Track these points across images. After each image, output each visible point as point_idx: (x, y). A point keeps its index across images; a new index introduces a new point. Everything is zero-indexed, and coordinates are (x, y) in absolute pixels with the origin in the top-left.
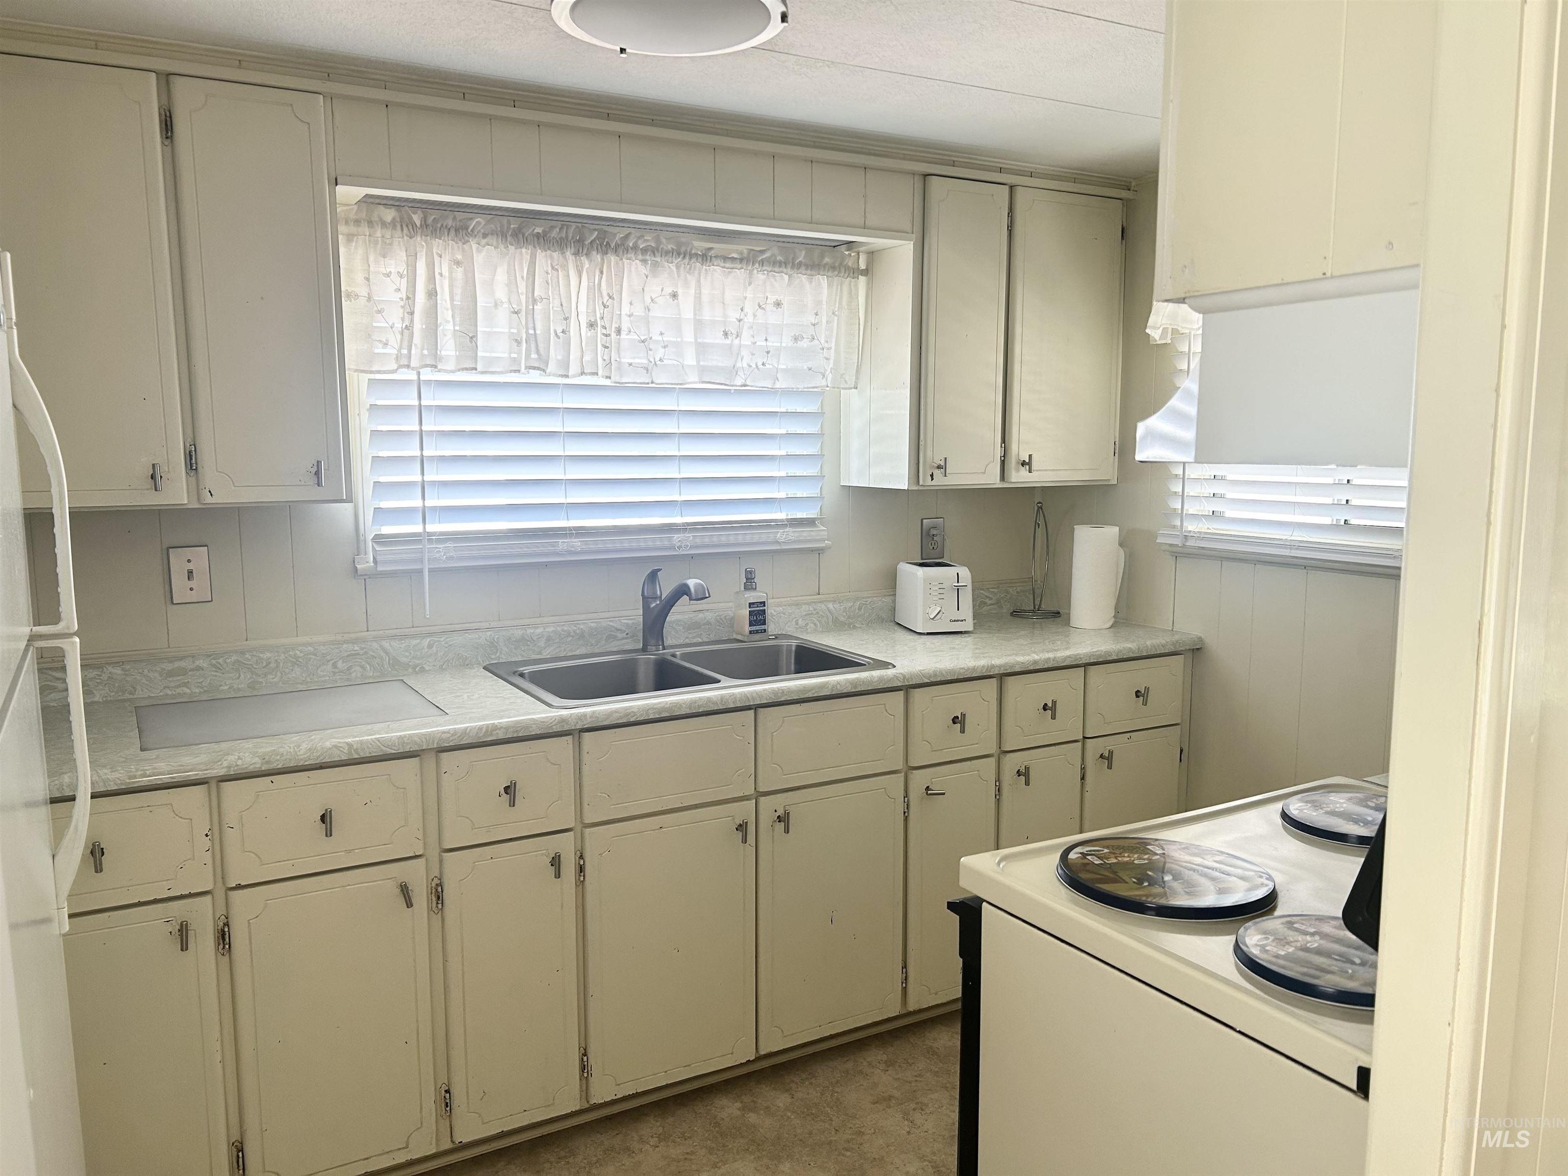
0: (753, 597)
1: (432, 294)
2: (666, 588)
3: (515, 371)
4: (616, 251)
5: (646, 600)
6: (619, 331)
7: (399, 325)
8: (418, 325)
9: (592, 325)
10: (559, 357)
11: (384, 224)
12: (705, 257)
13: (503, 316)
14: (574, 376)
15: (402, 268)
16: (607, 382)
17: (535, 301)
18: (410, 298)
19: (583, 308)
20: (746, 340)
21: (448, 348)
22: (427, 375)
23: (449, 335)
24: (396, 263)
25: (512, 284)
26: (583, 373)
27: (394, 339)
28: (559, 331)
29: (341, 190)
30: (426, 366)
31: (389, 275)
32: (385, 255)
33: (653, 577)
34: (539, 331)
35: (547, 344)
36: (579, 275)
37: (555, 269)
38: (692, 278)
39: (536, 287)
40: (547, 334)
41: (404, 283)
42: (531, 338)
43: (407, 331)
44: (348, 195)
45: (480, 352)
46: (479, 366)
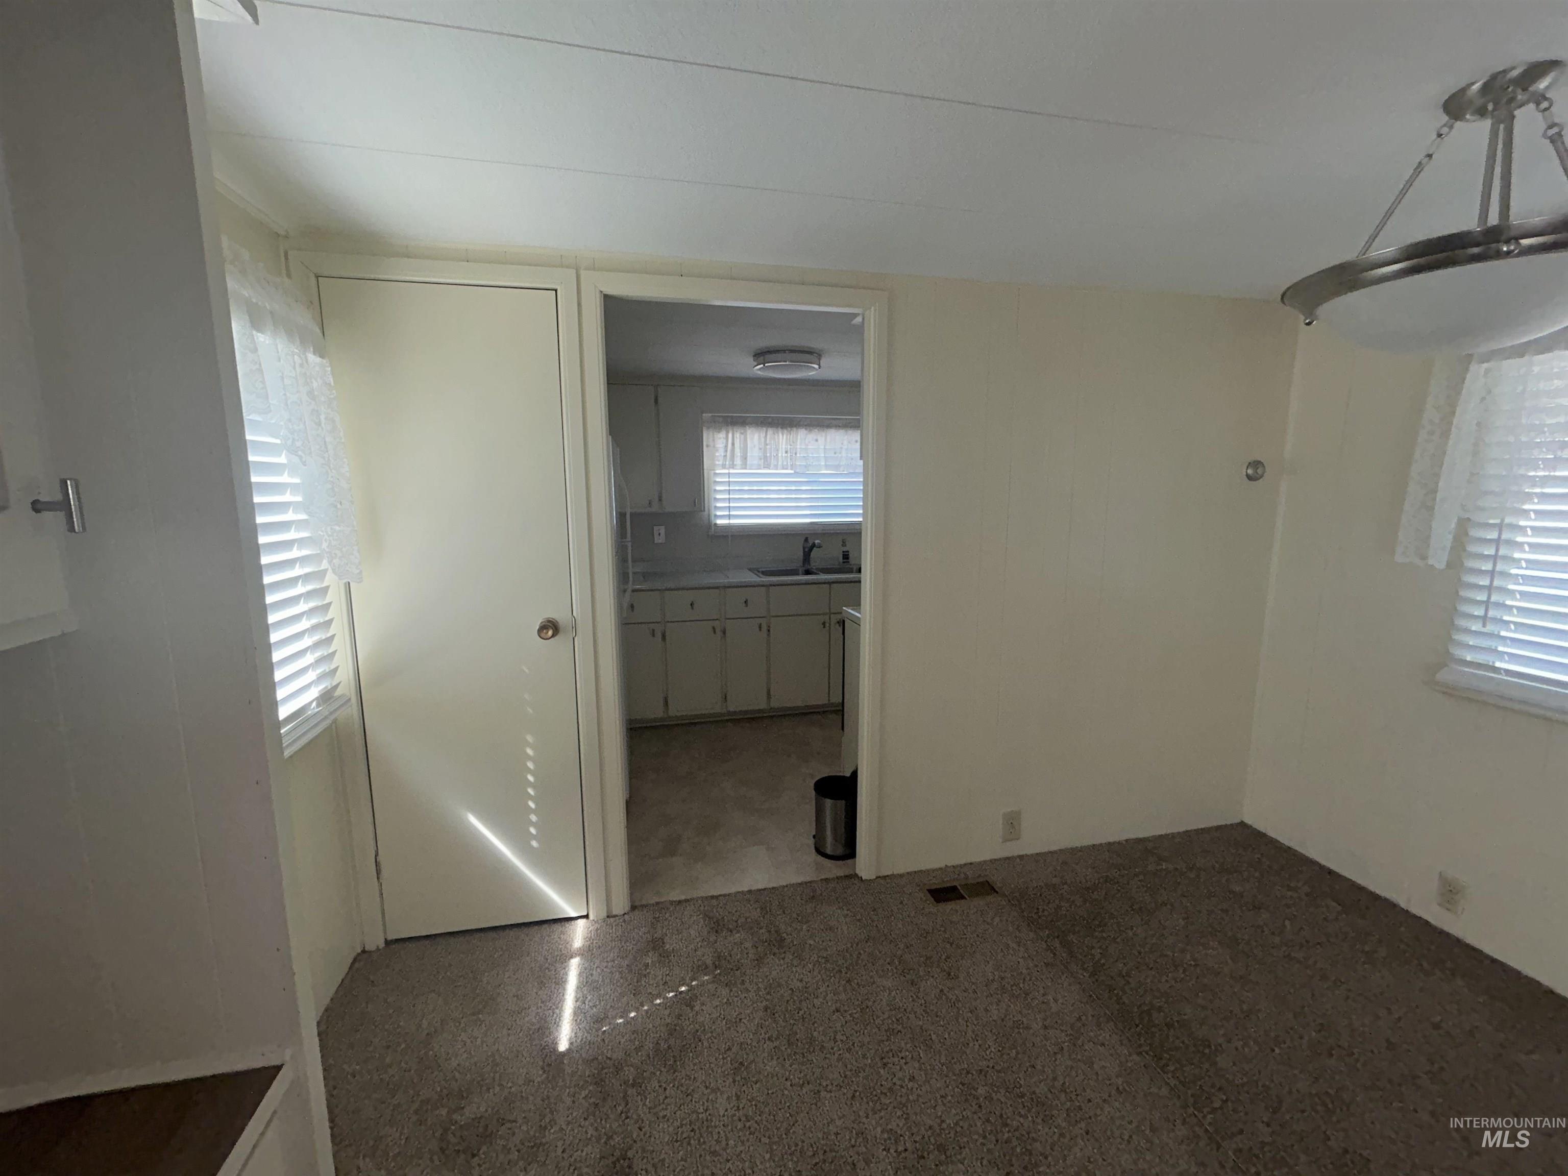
0: (845, 549)
1: (733, 444)
2: (811, 542)
3: (760, 469)
4: (796, 426)
5: (804, 548)
6: (796, 454)
7: (723, 454)
8: (728, 454)
9: (786, 452)
10: (775, 464)
11: (719, 422)
12: (829, 426)
13: (757, 449)
14: (780, 470)
15: (724, 436)
16: (792, 472)
17: (767, 446)
18: (726, 446)
19: (784, 447)
20: (844, 454)
21: (738, 461)
22: (732, 471)
23: (739, 458)
24: (722, 435)
25: (759, 438)
26: (783, 469)
27: (721, 459)
28: (775, 455)
29: (704, 415)
30: (731, 468)
31: (720, 438)
32: (719, 432)
33: (806, 540)
34: (768, 455)
35: (771, 459)
36: (783, 435)
37: (774, 434)
38: (824, 434)
39: (768, 440)
40: (771, 456)
41: (725, 441)
42: (765, 457)
43: (725, 456)
44: (706, 416)
45: (748, 463)
46: (748, 467)
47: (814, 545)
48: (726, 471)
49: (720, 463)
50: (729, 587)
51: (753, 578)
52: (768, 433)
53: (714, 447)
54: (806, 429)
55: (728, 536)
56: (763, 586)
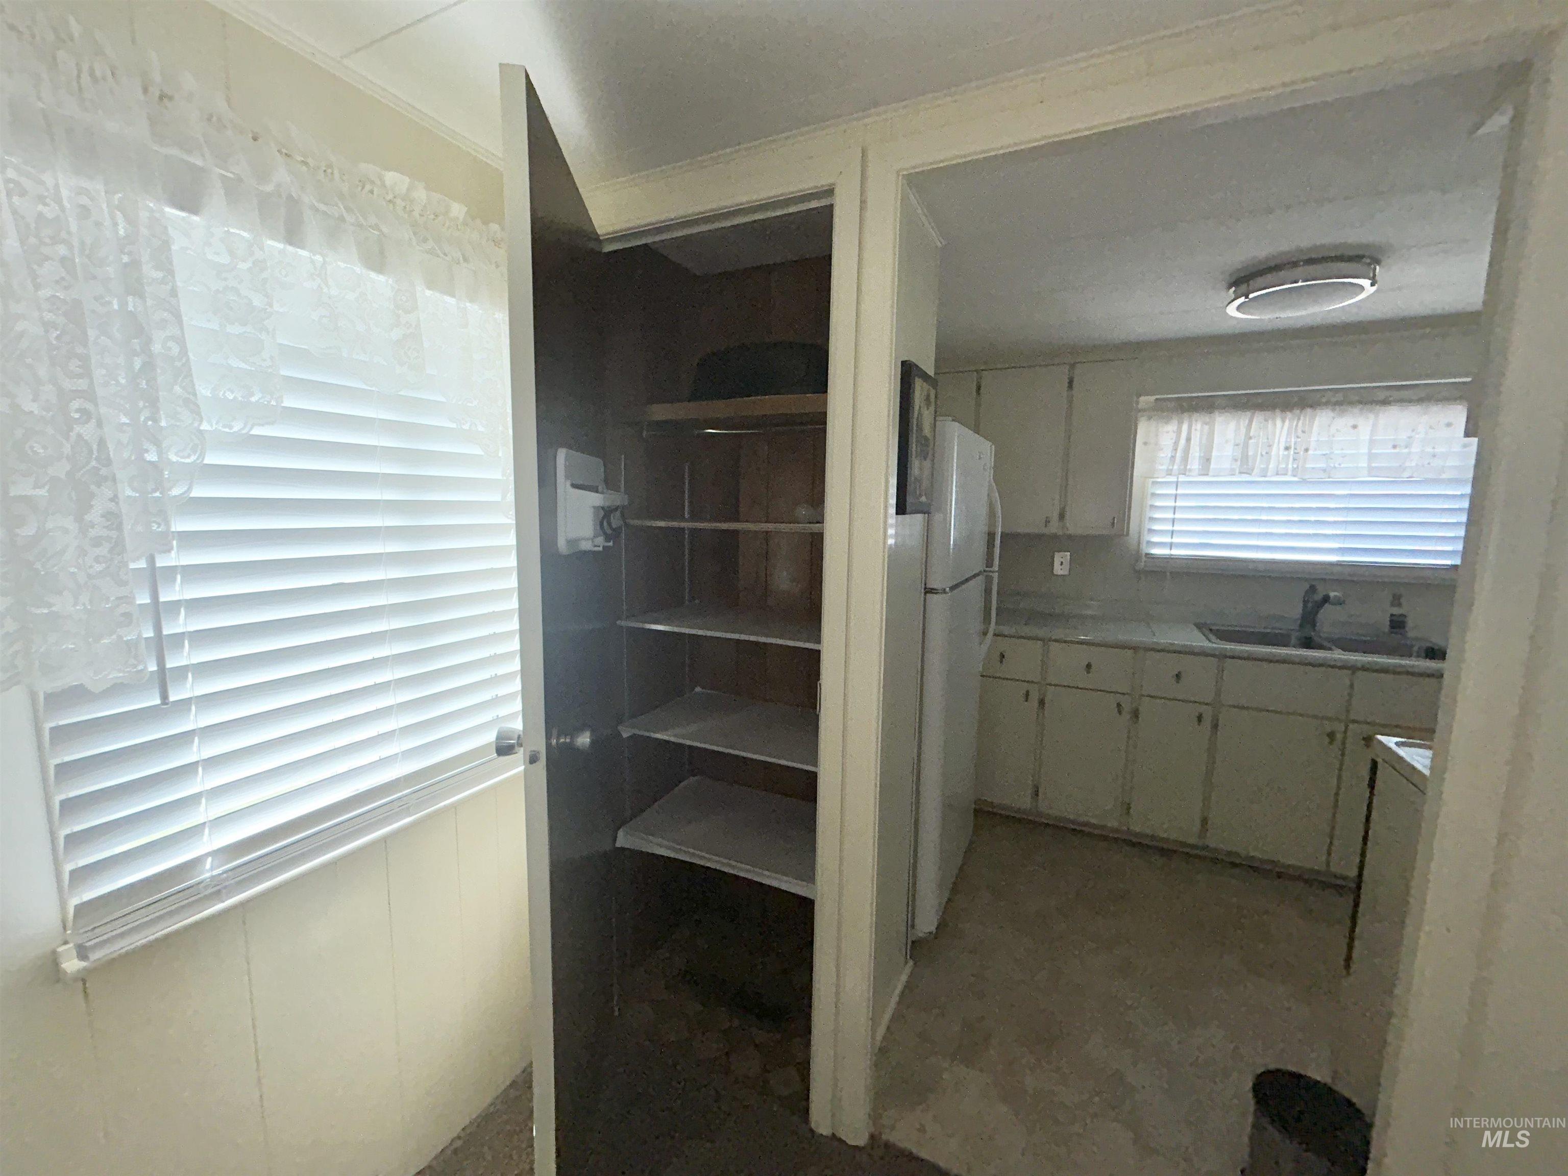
0: (1396, 611)
1: (1188, 439)
2: (1318, 597)
3: (1232, 475)
5: (1305, 602)
6: (1306, 450)
7: (1169, 455)
8: (1179, 454)
9: (1287, 448)
10: (1262, 466)
11: (1167, 408)
12: (1385, 402)
13: (1230, 445)
14: (1272, 476)
15: (1175, 428)
16: (1296, 479)
17: (1250, 438)
18: (1176, 443)
19: (1283, 439)
21: (1195, 464)
22: (1182, 478)
23: (1197, 459)
24: (1172, 427)
25: (1236, 431)
26: (1277, 474)
27: (1165, 461)
28: (1264, 453)
29: (1142, 399)
30: (1181, 474)
31: (1168, 432)
32: (1166, 423)
33: (1313, 589)
34: (1250, 453)
35: (1255, 460)
36: (1283, 421)
37: (1266, 420)
38: (1372, 417)
39: (1252, 430)
40: (1255, 456)
41: (1174, 436)
42: (1245, 457)
43: (1173, 458)
44: (1146, 400)
45: (1212, 466)
46: (1211, 474)
47: (1326, 599)
48: (1173, 479)
49: (1164, 467)
50: (1153, 650)
51: (1199, 641)
52: (1255, 420)
53: (1156, 444)
54: (1333, 410)
55: (1165, 572)
56: (1213, 656)
